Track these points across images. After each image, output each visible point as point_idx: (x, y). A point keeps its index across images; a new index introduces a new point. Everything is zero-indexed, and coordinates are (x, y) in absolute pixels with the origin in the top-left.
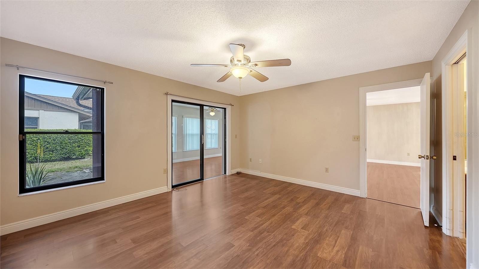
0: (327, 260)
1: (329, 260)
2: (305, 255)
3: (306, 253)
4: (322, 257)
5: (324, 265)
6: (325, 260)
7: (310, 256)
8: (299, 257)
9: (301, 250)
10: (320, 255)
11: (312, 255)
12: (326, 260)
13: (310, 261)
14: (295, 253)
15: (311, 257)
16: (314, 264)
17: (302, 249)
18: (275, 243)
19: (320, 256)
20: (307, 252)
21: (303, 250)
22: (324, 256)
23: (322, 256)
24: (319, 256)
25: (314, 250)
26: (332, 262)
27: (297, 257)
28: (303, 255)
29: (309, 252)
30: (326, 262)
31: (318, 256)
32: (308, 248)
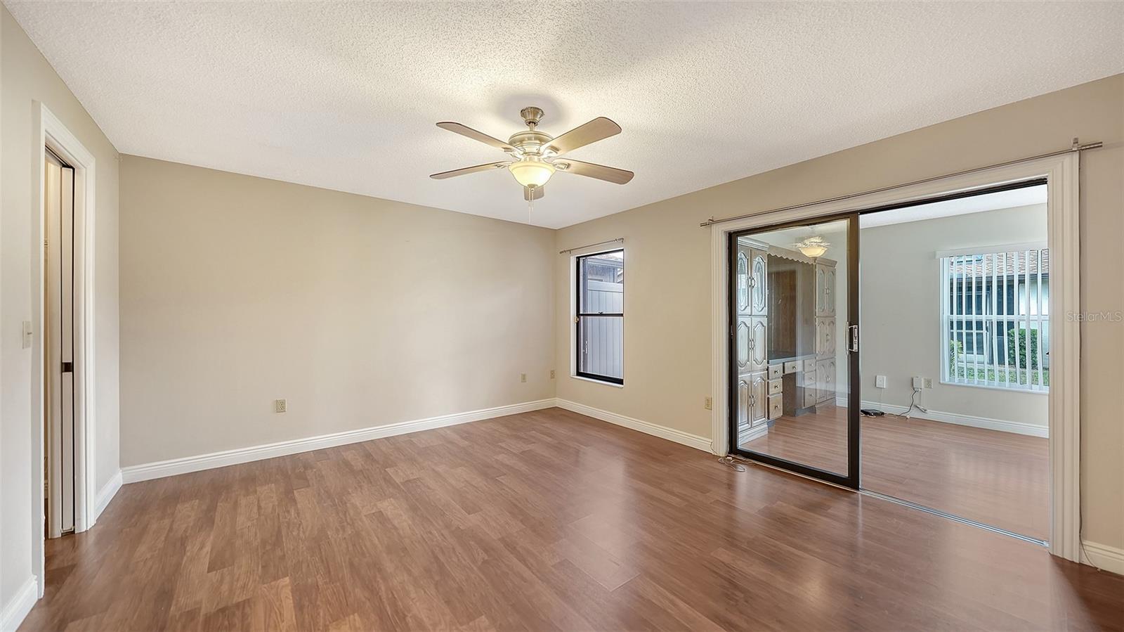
0: (334, 623)
1: (330, 627)
2: (378, 593)
3: (380, 596)
4: (347, 618)
5: (330, 610)
6: (337, 620)
7: (369, 600)
8: (381, 581)
9: (394, 593)
10: (355, 620)
11: (368, 604)
12: (334, 621)
13: (359, 593)
14: (396, 581)
15: (364, 599)
16: (347, 594)
17: (396, 596)
18: (442, 560)
19: (352, 616)
20: (381, 599)
21: (390, 596)
22: (346, 624)
23: (349, 621)
24: (353, 614)
25: (373, 617)
26: (321, 628)
27: (385, 579)
28: (380, 588)
29: (378, 605)
30: (332, 618)
31: (356, 614)
32: (388, 608)
